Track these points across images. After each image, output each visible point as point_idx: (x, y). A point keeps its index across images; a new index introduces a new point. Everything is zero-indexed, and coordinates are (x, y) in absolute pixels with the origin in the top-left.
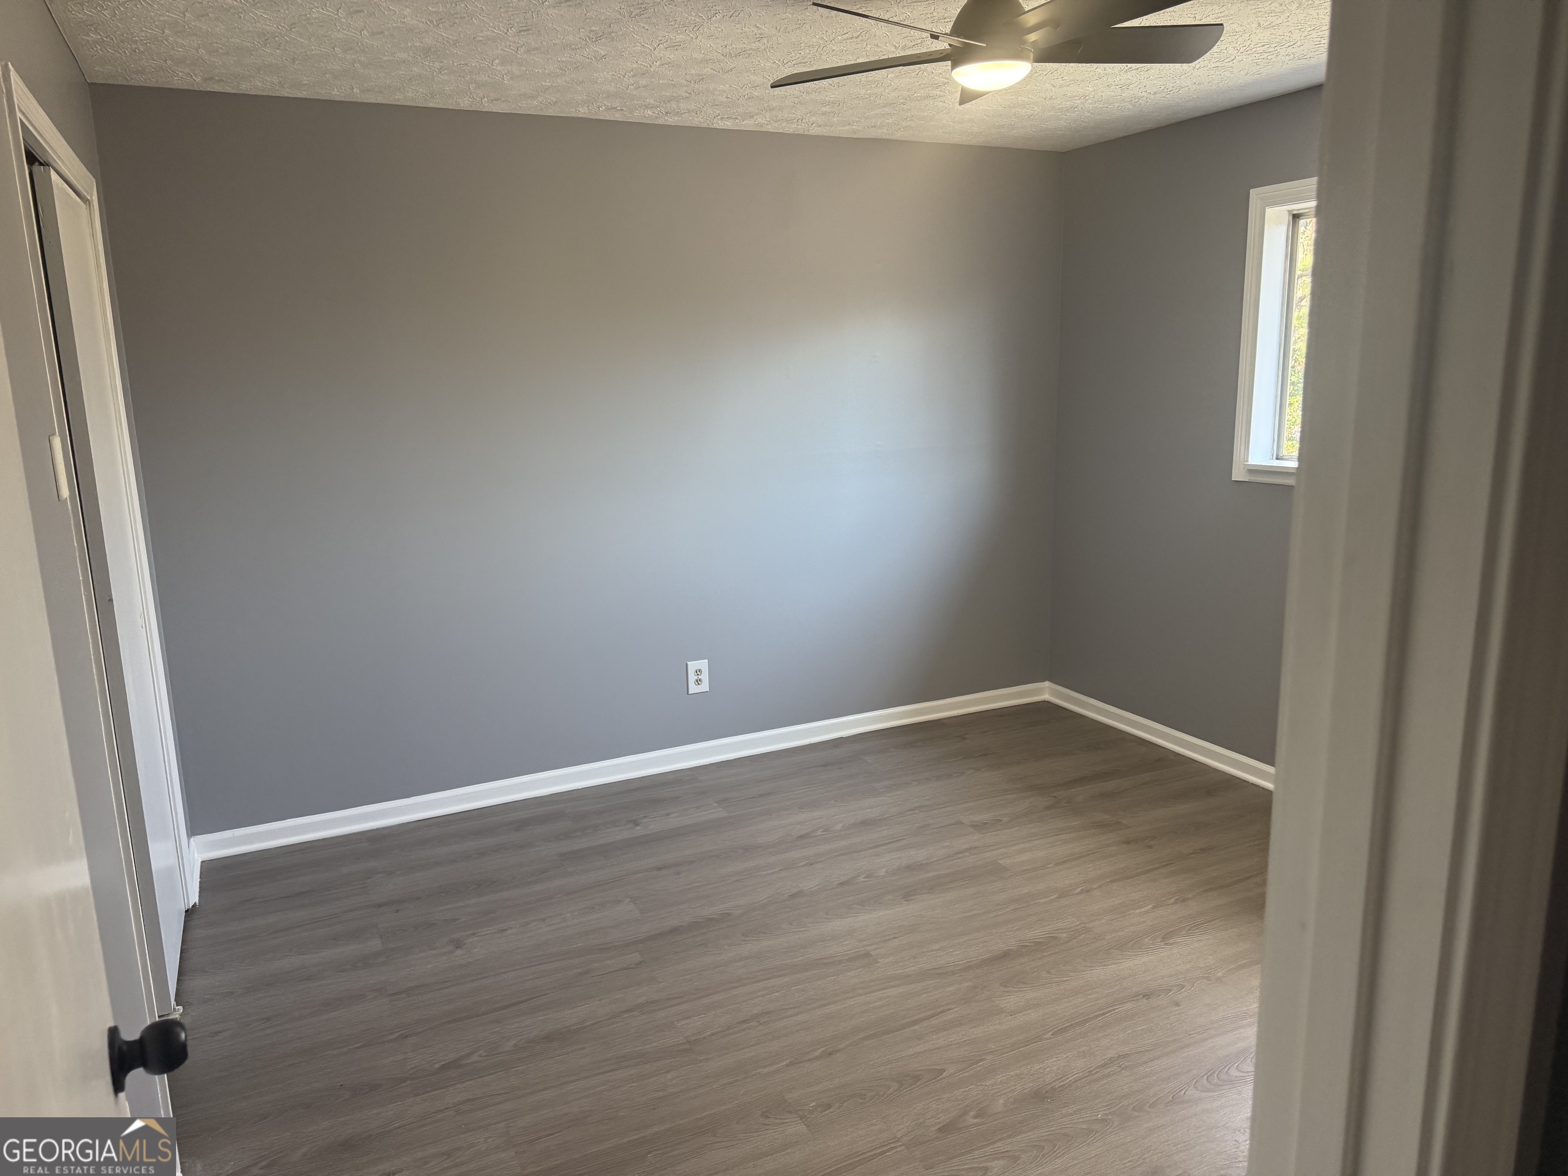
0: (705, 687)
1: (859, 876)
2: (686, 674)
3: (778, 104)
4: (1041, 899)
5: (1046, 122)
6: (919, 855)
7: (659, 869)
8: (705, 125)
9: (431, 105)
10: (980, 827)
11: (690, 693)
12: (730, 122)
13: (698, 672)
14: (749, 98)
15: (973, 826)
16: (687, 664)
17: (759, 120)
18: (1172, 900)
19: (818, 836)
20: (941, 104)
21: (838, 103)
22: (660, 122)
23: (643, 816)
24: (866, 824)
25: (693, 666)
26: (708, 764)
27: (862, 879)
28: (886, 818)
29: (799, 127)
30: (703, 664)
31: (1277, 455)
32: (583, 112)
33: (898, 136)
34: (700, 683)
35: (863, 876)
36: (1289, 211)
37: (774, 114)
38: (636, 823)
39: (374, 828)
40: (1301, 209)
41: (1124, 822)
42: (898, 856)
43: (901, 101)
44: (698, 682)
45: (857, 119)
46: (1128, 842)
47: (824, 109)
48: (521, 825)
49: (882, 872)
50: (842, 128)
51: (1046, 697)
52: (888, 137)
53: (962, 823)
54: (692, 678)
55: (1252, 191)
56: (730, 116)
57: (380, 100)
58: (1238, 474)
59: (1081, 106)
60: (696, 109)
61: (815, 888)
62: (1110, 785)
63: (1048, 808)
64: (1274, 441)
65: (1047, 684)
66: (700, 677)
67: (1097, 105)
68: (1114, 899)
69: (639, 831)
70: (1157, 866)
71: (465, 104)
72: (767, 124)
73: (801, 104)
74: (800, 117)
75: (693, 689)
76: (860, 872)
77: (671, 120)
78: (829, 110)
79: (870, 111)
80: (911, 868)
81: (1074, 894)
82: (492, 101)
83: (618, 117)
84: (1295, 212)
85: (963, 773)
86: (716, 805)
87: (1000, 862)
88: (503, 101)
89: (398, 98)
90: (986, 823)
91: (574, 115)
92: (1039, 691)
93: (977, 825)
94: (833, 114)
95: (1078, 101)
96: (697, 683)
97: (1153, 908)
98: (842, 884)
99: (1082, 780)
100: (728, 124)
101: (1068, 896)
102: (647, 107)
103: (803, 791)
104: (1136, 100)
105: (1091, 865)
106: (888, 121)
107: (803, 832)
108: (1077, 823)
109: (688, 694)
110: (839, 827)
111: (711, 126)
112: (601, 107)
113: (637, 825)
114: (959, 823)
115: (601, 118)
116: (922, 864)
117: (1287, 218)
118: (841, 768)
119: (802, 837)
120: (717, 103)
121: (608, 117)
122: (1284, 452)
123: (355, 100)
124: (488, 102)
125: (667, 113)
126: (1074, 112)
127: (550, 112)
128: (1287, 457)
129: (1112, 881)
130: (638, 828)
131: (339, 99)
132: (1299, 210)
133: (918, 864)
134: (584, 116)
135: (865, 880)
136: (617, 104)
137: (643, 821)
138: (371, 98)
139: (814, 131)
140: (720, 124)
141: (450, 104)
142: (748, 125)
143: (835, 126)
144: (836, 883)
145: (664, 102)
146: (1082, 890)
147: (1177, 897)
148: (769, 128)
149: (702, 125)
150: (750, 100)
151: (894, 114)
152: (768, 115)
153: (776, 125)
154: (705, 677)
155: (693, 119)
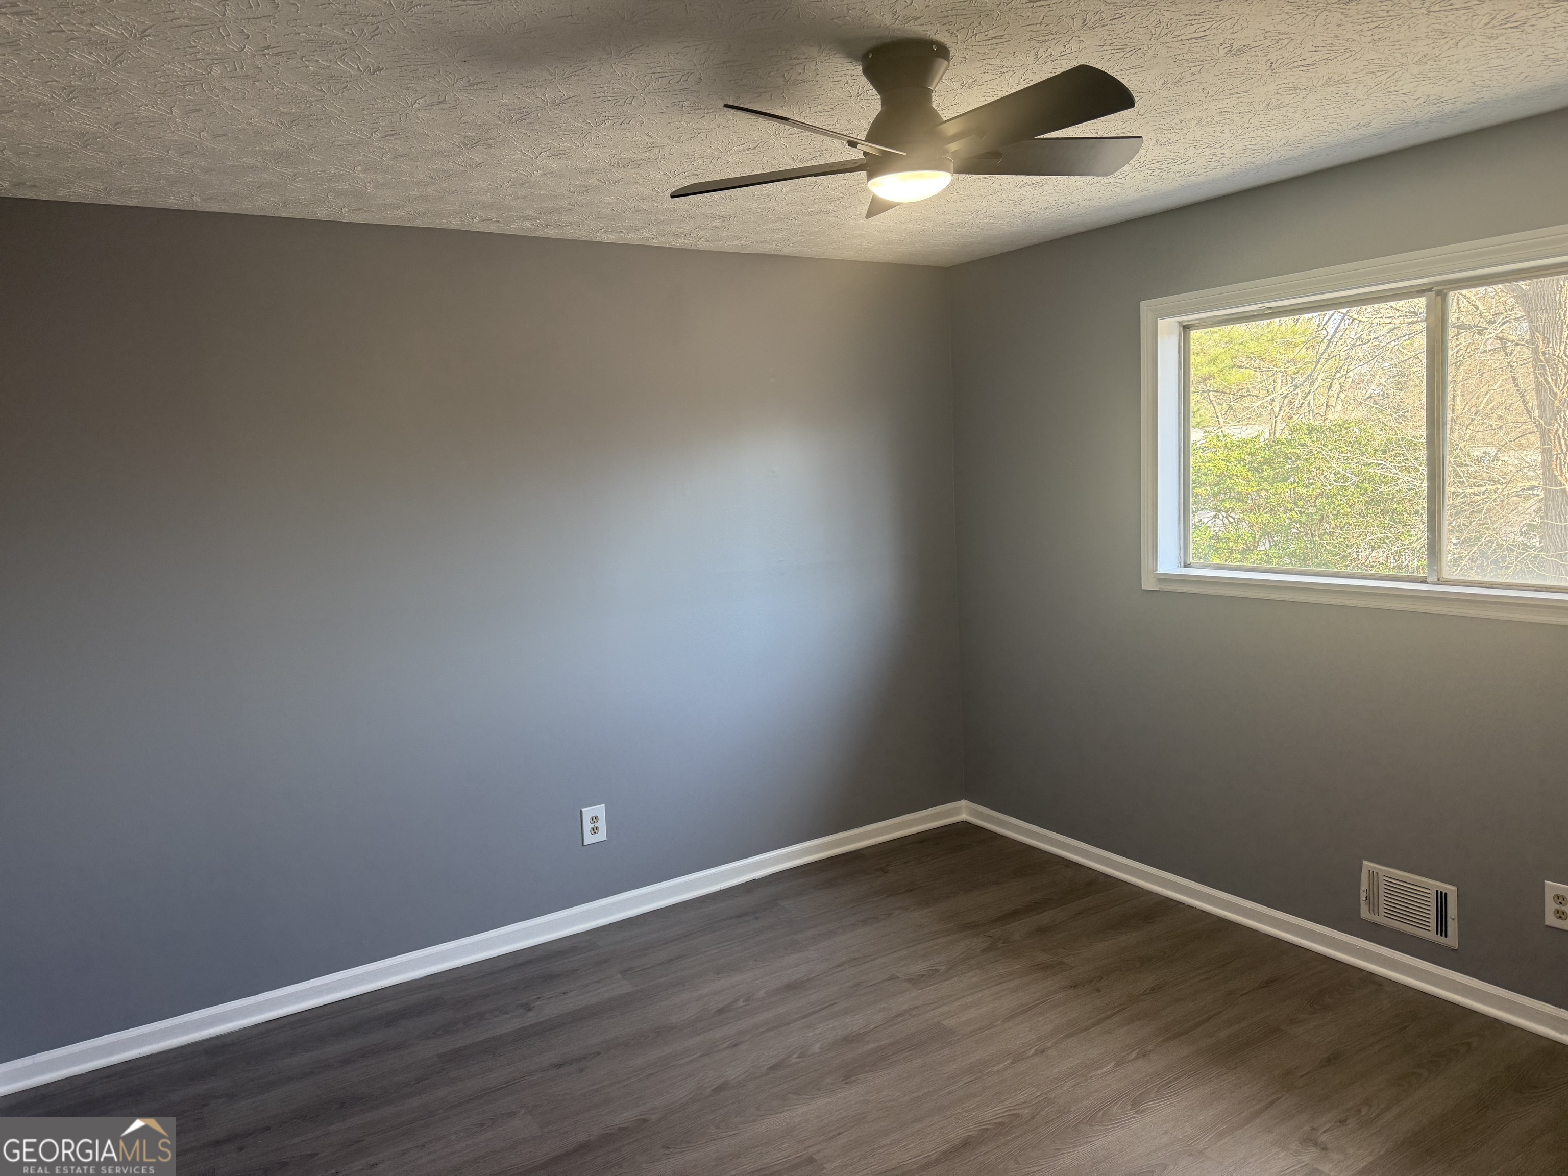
0: (602, 836)
1: (790, 1056)
2: (580, 823)
3: (666, 218)
4: (994, 1066)
5: (935, 238)
6: (855, 1023)
7: (559, 1066)
8: (588, 239)
9: (284, 215)
10: (917, 981)
11: (585, 844)
12: (614, 236)
13: (595, 819)
14: (636, 211)
15: (909, 980)
16: (581, 811)
17: (645, 234)
18: (1134, 1055)
19: (739, 1007)
20: (834, 219)
21: (729, 217)
22: (540, 234)
23: (535, 997)
24: (793, 987)
25: (588, 812)
26: (608, 924)
27: (795, 1060)
28: (813, 978)
29: (687, 241)
30: (600, 810)
31: (1184, 563)
32: (454, 223)
33: (787, 251)
34: (596, 831)
35: (795, 1056)
36: (1179, 323)
37: (661, 228)
38: (528, 1008)
39: (214, 1036)
40: (1191, 321)
41: (1066, 961)
42: (830, 1026)
43: (793, 216)
44: (595, 830)
45: (747, 234)
46: (1074, 986)
47: (714, 224)
48: (390, 1020)
49: (816, 1048)
50: (730, 243)
51: (964, 816)
52: (776, 253)
53: (898, 977)
54: (588, 826)
55: (1142, 303)
56: (614, 229)
57: (224, 208)
58: (1148, 584)
59: (971, 221)
60: (578, 222)
61: (743, 1076)
62: (1046, 917)
63: (985, 951)
64: (1180, 548)
65: (964, 803)
66: (596, 825)
67: (987, 220)
68: (1071, 1059)
69: (531, 1018)
70: (1109, 1013)
71: (322, 213)
72: (653, 238)
73: (690, 218)
74: (688, 232)
75: (589, 839)
76: (790, 1052)
77: (552, 233)
78: (719, 224)
79: (761, 226)
80: (850, 1040)
81: (1028, 1057)
82: (353, 210)
83: (493, 228)
84: (1185, 324)
85: (891, 914)
86: (619, 976)
87: (944, 1023)
88: (365, 212)
89: (247, 207)
90: (923, 976)
91: (444, 226)
92: (957, 811)
93: (912, 979)
94: (722, 229)
95: (970, 217)
96: (592, 832)
97: (1116, 1066)
98: (774, 1068)
99: (1014, 915)
100: (612, 238)
101: (1022, 1059)
102: (526, 219)
103: (716, 951)
104: (1026, 216)
105: (1042, 1018)
106: (778, 236)
107: (721, 1006)
108: (1018, 967)
109: (583, 845)
110: (761, 994)
111: (593, 240)
112: (475, 218)
113: (530, 1010)
114: (893, 978)
115: (475, 229)
116: (859, 1034)
117: (1176, 329)
118: (757, 918)
119: (720, 1011)
120: (602, 216)
121: (483, 228)
122: (1191, 560)
123: (195, 208)
124: (349, 211)
125: (547, 225)
126: (964, 227)
127: (418, 223)
128: (1195, 565)
129: (1068, 1036)
130: (531, 1014)
131: (176, 207)
132: (1188, 321)
133: (855, 1033)
134: (455, 227)
135: (798, 1060)
136: (492, 215)
137: (536, 1004)
138: (214, 207)
139: (702, 245)
140: (605, 238)
141: (306, 214)
142: (632, 238)
143: (724, 241)
144: (766, 1068)
145: (544, 213)
146: (1036, 1050)
147: (1138, 1050)
148: (655, 242)
149: (584, 239)
150: (637, 213)
151: (785, 229)
152: (654, 229)
153: (663, 239)
154: (602, 824)
155: (575, 233)
